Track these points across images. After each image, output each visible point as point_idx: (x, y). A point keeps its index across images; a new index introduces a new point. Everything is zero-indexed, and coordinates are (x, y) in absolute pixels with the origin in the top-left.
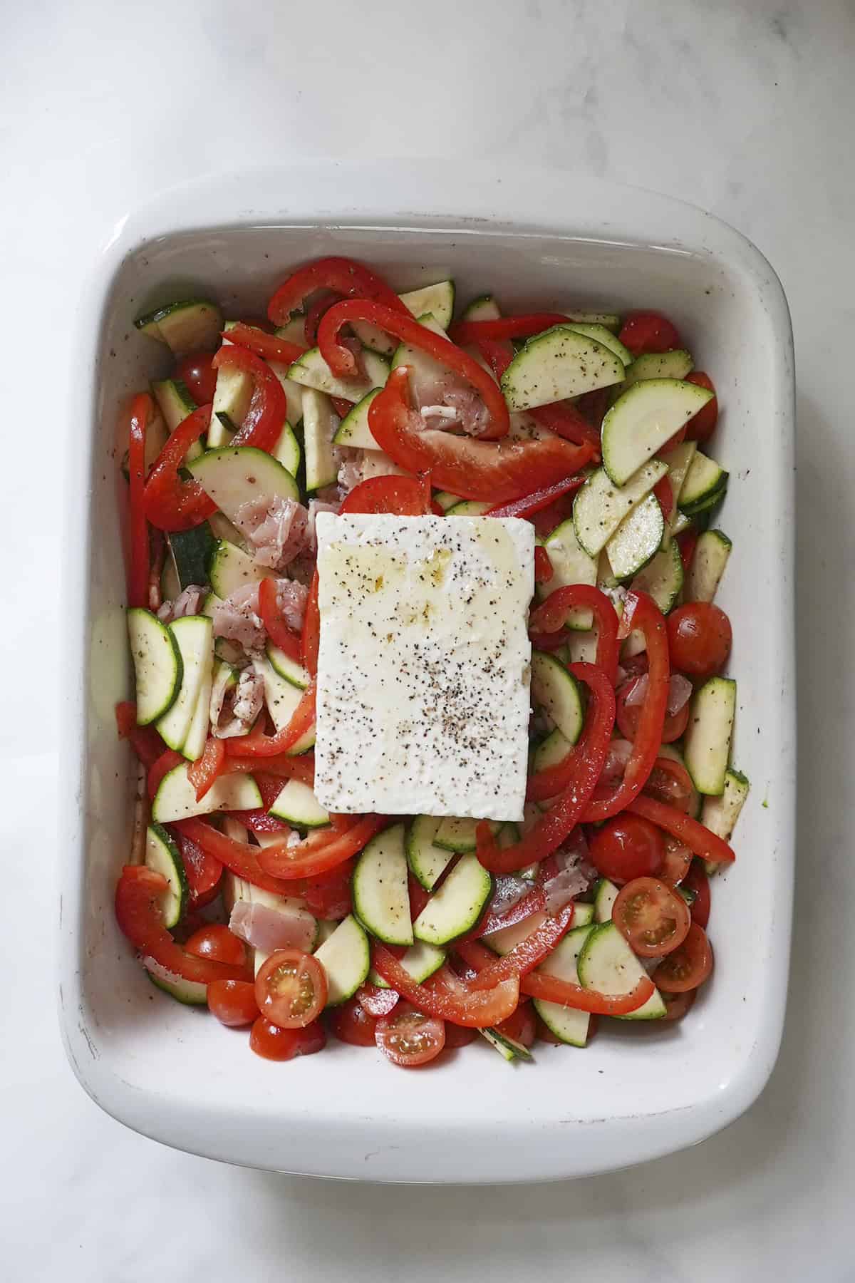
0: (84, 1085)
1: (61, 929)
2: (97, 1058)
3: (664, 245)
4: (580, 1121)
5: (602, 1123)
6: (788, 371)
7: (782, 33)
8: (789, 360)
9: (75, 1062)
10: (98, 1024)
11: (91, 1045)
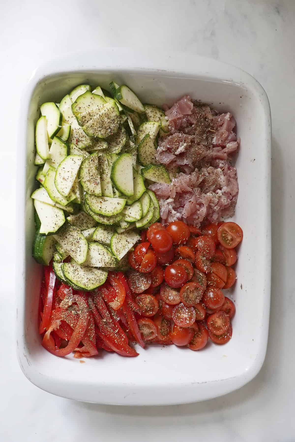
0: (26, 375)
1: (17, 320)
2: (30, 365)
3: (227, 81)
4: (198, 383)
5: (206, 383)
6: (269, 125)
7: (278, 12)
8: (270, 121)
9: (22, 367)
10: (30, 353)
11: (28, 361)
